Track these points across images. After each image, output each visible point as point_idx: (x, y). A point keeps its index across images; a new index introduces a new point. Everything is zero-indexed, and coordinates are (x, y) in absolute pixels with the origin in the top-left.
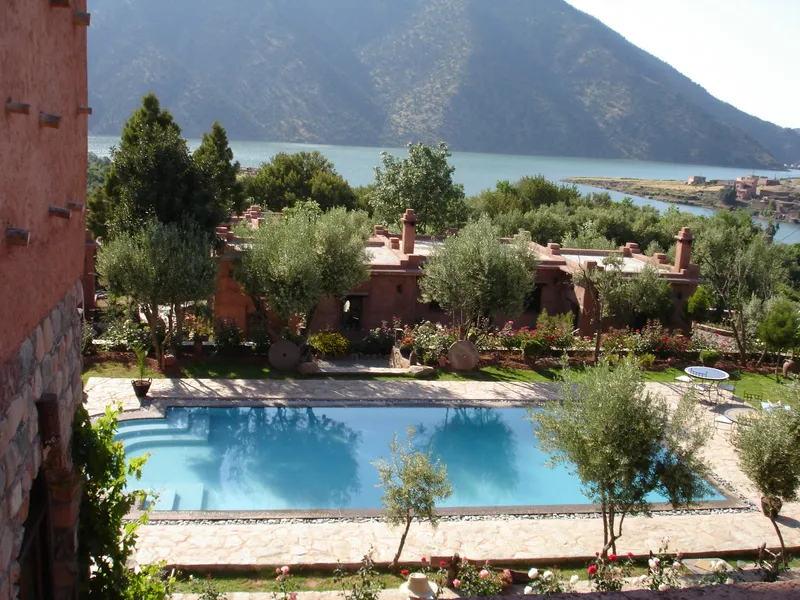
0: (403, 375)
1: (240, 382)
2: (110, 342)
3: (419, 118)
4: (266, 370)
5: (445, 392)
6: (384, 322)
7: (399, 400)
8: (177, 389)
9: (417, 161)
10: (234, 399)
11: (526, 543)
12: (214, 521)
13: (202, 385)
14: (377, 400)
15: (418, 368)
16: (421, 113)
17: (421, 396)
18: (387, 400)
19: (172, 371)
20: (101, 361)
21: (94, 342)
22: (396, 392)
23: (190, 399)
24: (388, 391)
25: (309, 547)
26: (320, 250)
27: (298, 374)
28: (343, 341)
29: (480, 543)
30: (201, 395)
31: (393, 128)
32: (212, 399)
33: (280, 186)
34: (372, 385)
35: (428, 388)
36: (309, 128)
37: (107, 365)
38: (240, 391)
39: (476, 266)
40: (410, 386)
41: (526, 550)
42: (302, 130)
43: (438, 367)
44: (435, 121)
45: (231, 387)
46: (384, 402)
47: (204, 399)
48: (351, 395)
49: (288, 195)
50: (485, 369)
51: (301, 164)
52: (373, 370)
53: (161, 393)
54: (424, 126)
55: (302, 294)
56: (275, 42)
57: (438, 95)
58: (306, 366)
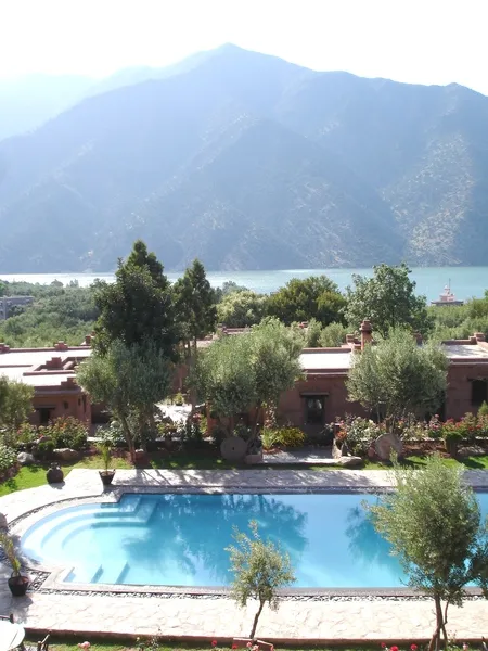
0: (333, 465)
1: (191, 472)
2: (100, 439)
3: (433, 241)
4: (219, 461)
5: (364, 480)
6: (338, 418)
7: (320, 488)
8: (139, 478)
9: (380, 279)
10: (180, 487)
11: (382, 624)
12: (117, 593)
13: (159, 474)
14: (301, 488)
15: (348, 458)
16: (435, 237)
17: (341, 484)
18: (309, 488)
19: (140, 464)
20: (91, 454)
21: (90, 439)
22: (319, 481)
23: (145, 487)
24: (312, 480)
25: (183, 621)
26: (253, 360)
27: (243, 464)
28: (301, 435)
29: (338, 623)
30: (155, 483)
31: (412, 251)
32: (163, 487)
33: (293, 305)
34: (301, 474)
35: (350, 477)
36: (342, 256)
37: (94, 458)
38: (187, 479)
39: (391, 368)
40: (335, 475)
41: (379, 631)
42: (337, 258)
43: (366, 458)
44: (446, 243)
45: (182, 477)
46: (305, 490)
47: (157, 487)
48: (280, 483)
49: (299, 312)
50: (409, 458)
51: (310, 287)
52: (310, 460)
53: (124, 482)
54: (436, 247)
55: (237, 397)
56: (313, 190)
57: (449, 221)
58: (251, 458)
